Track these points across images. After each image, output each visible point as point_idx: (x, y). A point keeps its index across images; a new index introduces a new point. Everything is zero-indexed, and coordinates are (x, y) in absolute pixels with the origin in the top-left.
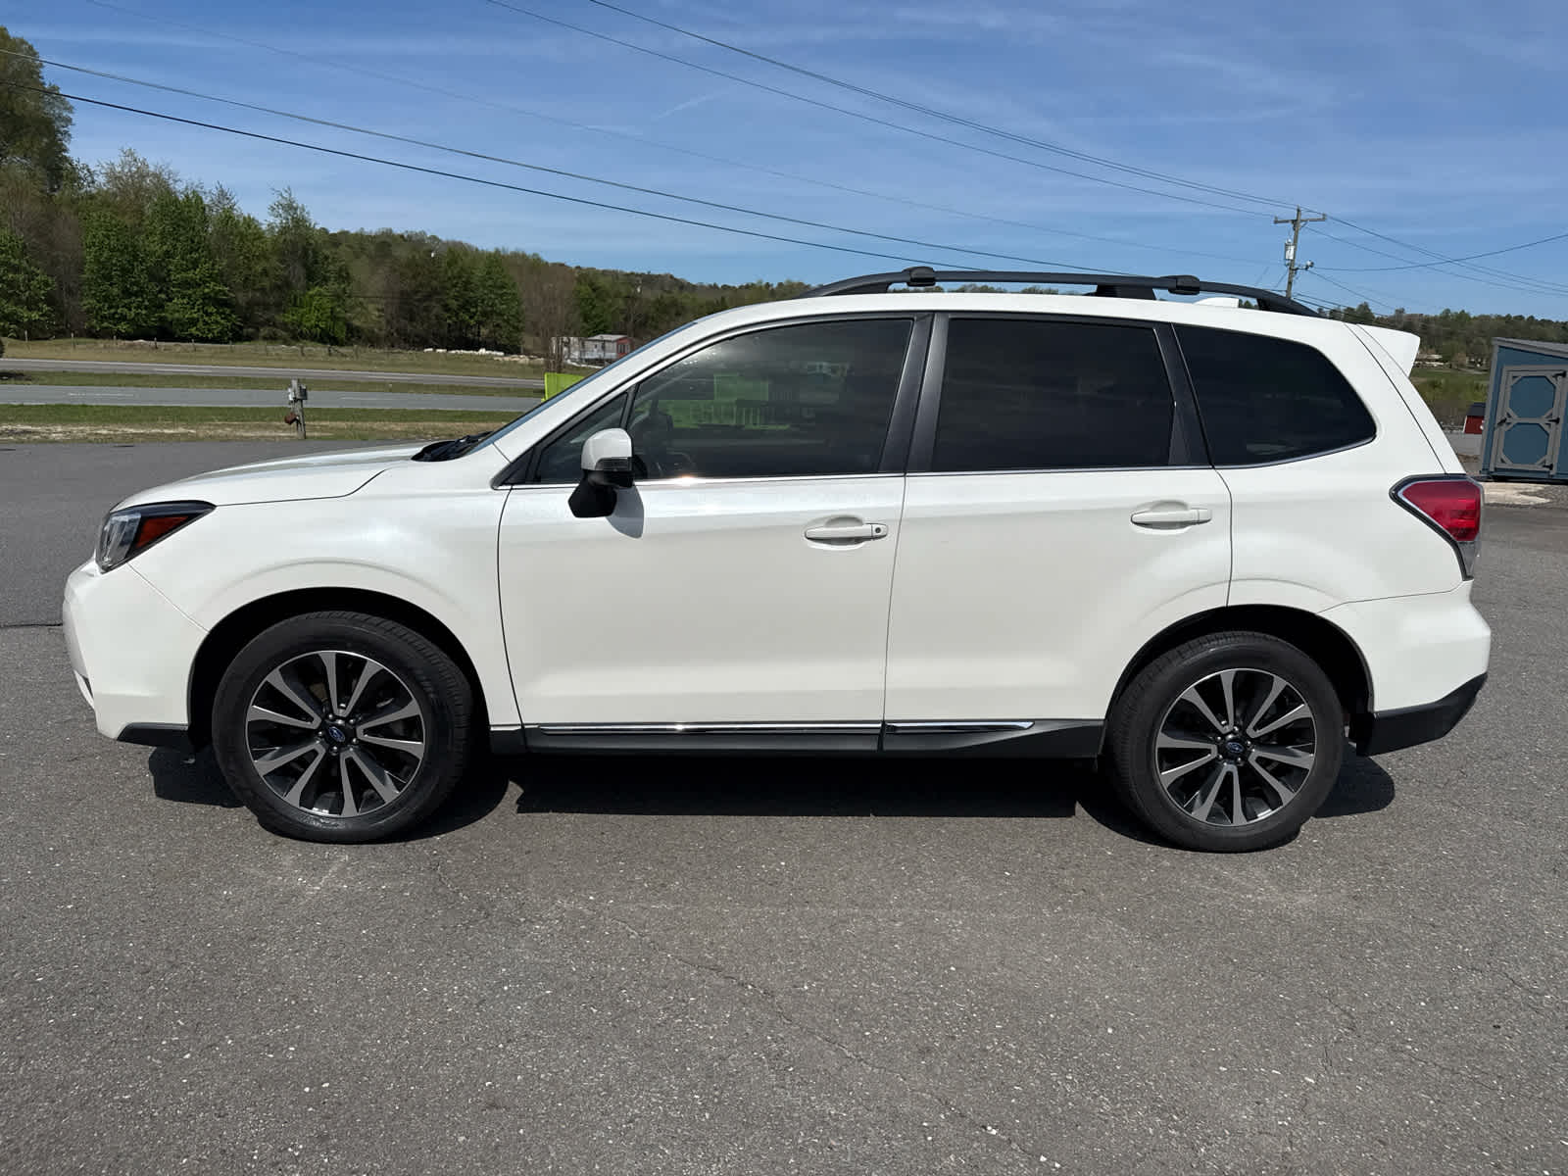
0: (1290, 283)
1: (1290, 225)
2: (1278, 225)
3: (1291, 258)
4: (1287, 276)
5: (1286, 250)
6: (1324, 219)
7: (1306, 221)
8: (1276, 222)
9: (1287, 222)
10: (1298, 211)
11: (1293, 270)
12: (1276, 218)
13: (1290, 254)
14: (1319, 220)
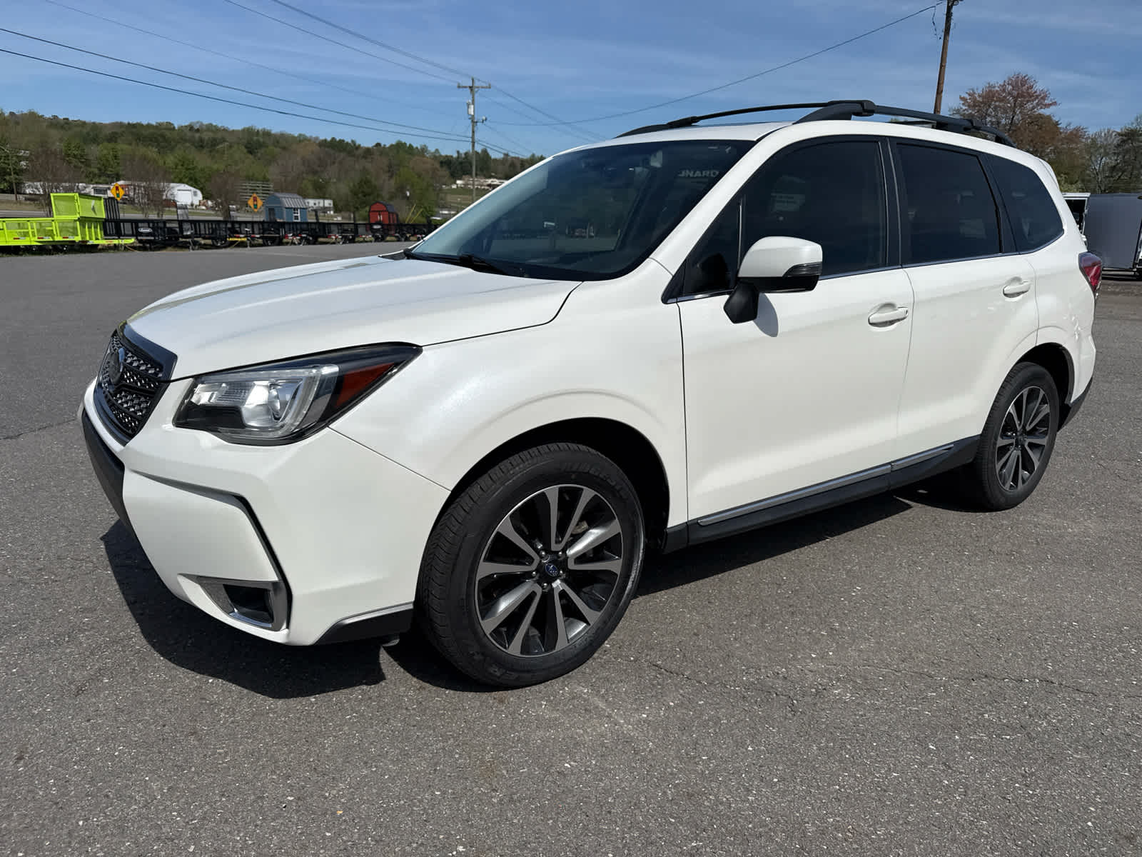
0: (473, 132)
1: (469, 90)
2: (461, 89)
3: (472, 113)
4: (471, 126)
5: (468, 107)
6: (490, 88)
7: (478, 87)
8: (459, 87)
9: (465, 87)
10: (473, 80)
11: (474, 123)
12: (459, 84)
13: (472, 111)
14: (486, 87)
